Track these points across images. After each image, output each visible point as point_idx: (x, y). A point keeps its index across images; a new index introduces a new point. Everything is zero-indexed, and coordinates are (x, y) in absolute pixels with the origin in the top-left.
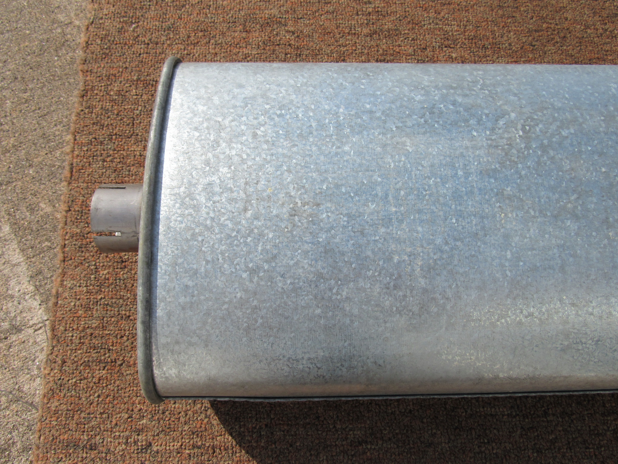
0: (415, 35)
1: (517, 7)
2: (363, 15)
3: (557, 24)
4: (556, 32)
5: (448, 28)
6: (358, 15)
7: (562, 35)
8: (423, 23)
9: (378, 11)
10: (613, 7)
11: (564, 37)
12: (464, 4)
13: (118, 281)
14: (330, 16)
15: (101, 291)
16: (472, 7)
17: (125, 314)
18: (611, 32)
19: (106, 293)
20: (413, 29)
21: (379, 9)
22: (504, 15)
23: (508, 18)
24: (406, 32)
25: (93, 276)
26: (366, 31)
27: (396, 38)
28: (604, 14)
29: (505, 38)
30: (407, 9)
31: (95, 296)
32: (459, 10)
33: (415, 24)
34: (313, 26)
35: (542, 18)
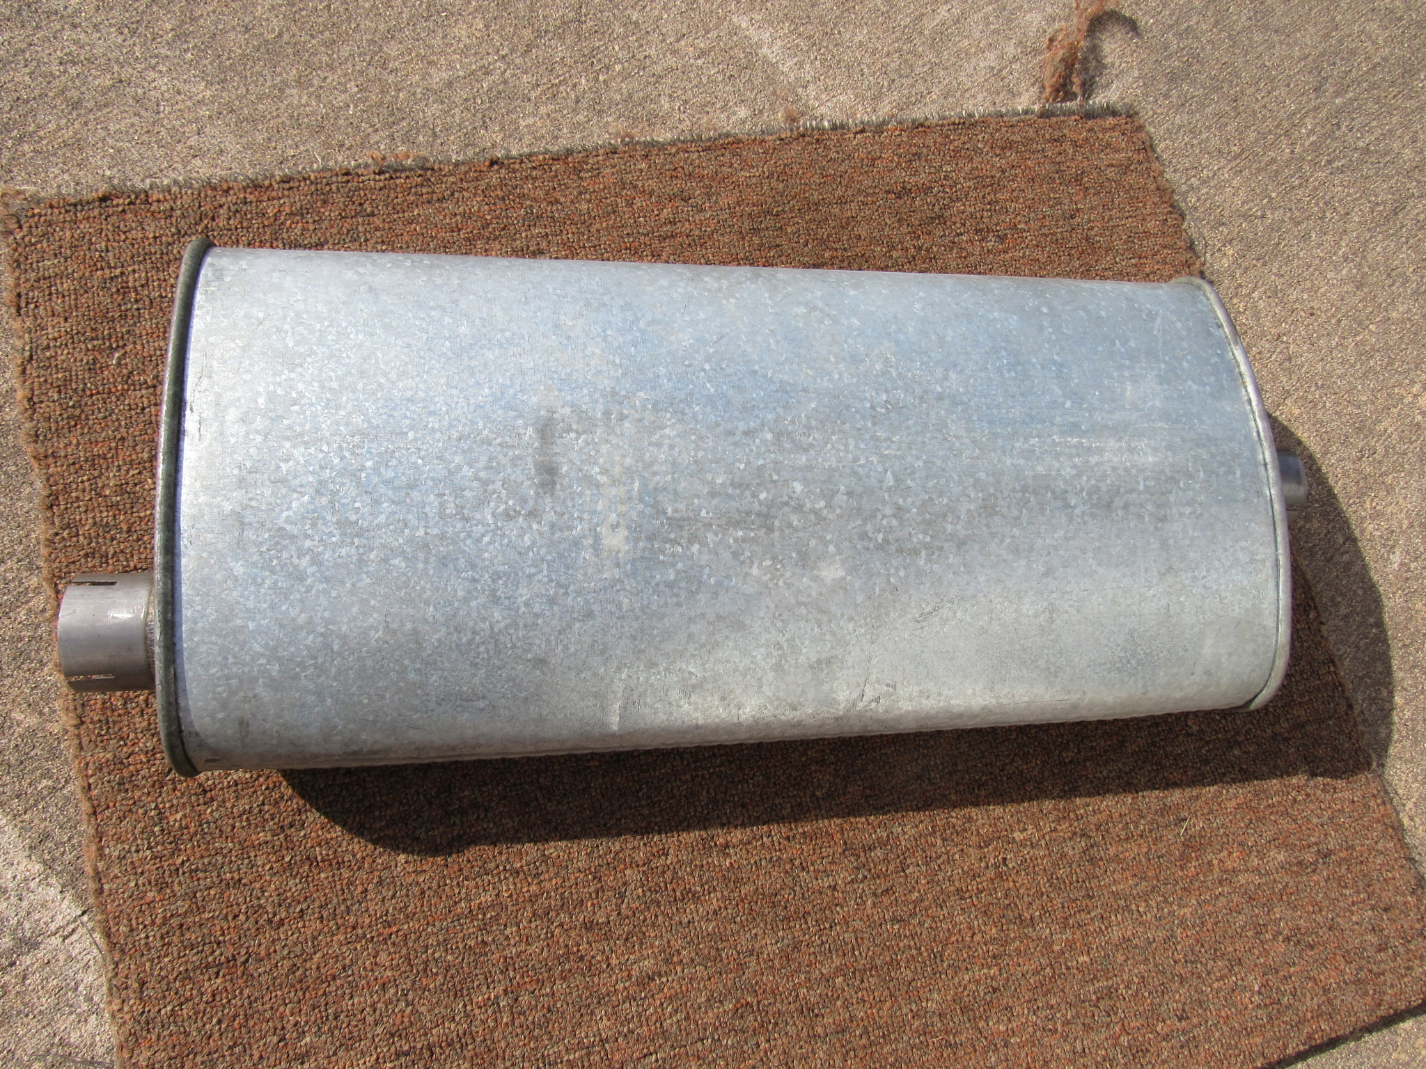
1: (781, 228)
3: (845, 250)
10: (926, 207)
12: (697, 232)
13: (205, 826)
15: (180, 850)
17: (232, 878)
18: (927, 250)
19: (188, 852)
22: (762, 245)
25: (156, 829)
31: (170, 862)
35: (822, 242)
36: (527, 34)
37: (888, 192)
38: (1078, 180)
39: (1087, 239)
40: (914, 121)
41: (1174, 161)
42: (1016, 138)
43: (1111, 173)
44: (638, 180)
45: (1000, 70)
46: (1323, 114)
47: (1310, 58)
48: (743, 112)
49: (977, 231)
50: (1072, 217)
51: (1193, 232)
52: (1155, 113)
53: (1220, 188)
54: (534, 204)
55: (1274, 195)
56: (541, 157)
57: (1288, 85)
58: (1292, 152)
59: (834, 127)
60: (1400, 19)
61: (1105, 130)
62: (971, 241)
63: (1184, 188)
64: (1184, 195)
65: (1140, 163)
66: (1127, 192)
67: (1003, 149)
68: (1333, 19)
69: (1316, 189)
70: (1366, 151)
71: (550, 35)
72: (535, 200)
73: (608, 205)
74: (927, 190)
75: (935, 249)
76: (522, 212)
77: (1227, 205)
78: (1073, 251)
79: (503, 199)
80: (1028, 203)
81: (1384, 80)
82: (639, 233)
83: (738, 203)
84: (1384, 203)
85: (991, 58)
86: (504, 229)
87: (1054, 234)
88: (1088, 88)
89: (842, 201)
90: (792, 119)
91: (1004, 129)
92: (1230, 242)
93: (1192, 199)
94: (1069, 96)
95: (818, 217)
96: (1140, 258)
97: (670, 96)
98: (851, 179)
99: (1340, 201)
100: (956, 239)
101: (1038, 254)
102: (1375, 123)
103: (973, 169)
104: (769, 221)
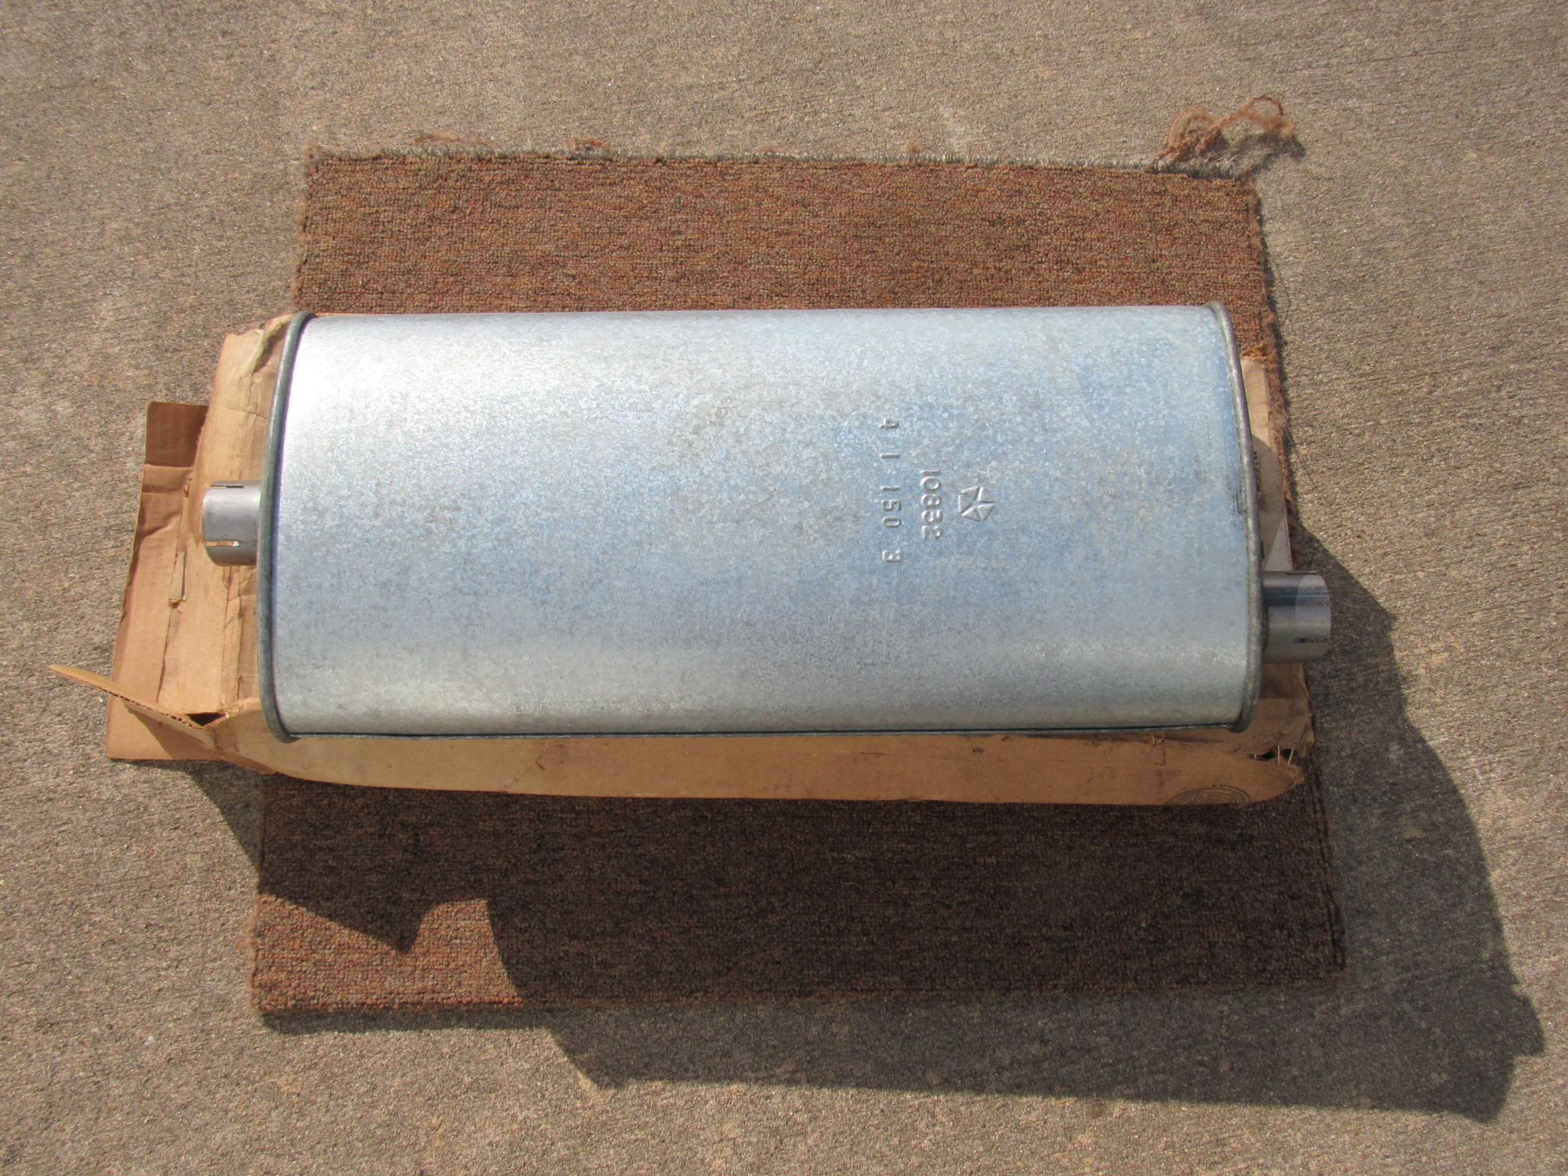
0: (737, 279)
1: (880, 238)
2: (669, 251)
5: (782, 269)
6: (662, 251)
8: (749, 261)
9: (689, 245)
12: (809, 233)
14: (624, 254)
16: (819, 238)
20: (735, 270)
21: (692, 243)
22: (861, 249)
23: (866, 253)
24: (725, 274)
26: (671, 274)
30: (729, 242)
32: (800, 242)
33: (739, 262)
34: (601, 268)
36: (768, 69)
37: (983, 219)
42: (1119, 187)
43: (1205, 228)
59: (952, 161)
61: (1209, 190)
65: (1237, 222)
66: (1216, 246)
67: (1102, 195)
71: (785, 75)
74: (1020, 222)
82: (761, 228)
83: (849, 214)
89: (940, 223)
91: (1108, 179)
95: (916, 233)
98: (953, 206)
103: (1069, 209)
104: (871, 231)
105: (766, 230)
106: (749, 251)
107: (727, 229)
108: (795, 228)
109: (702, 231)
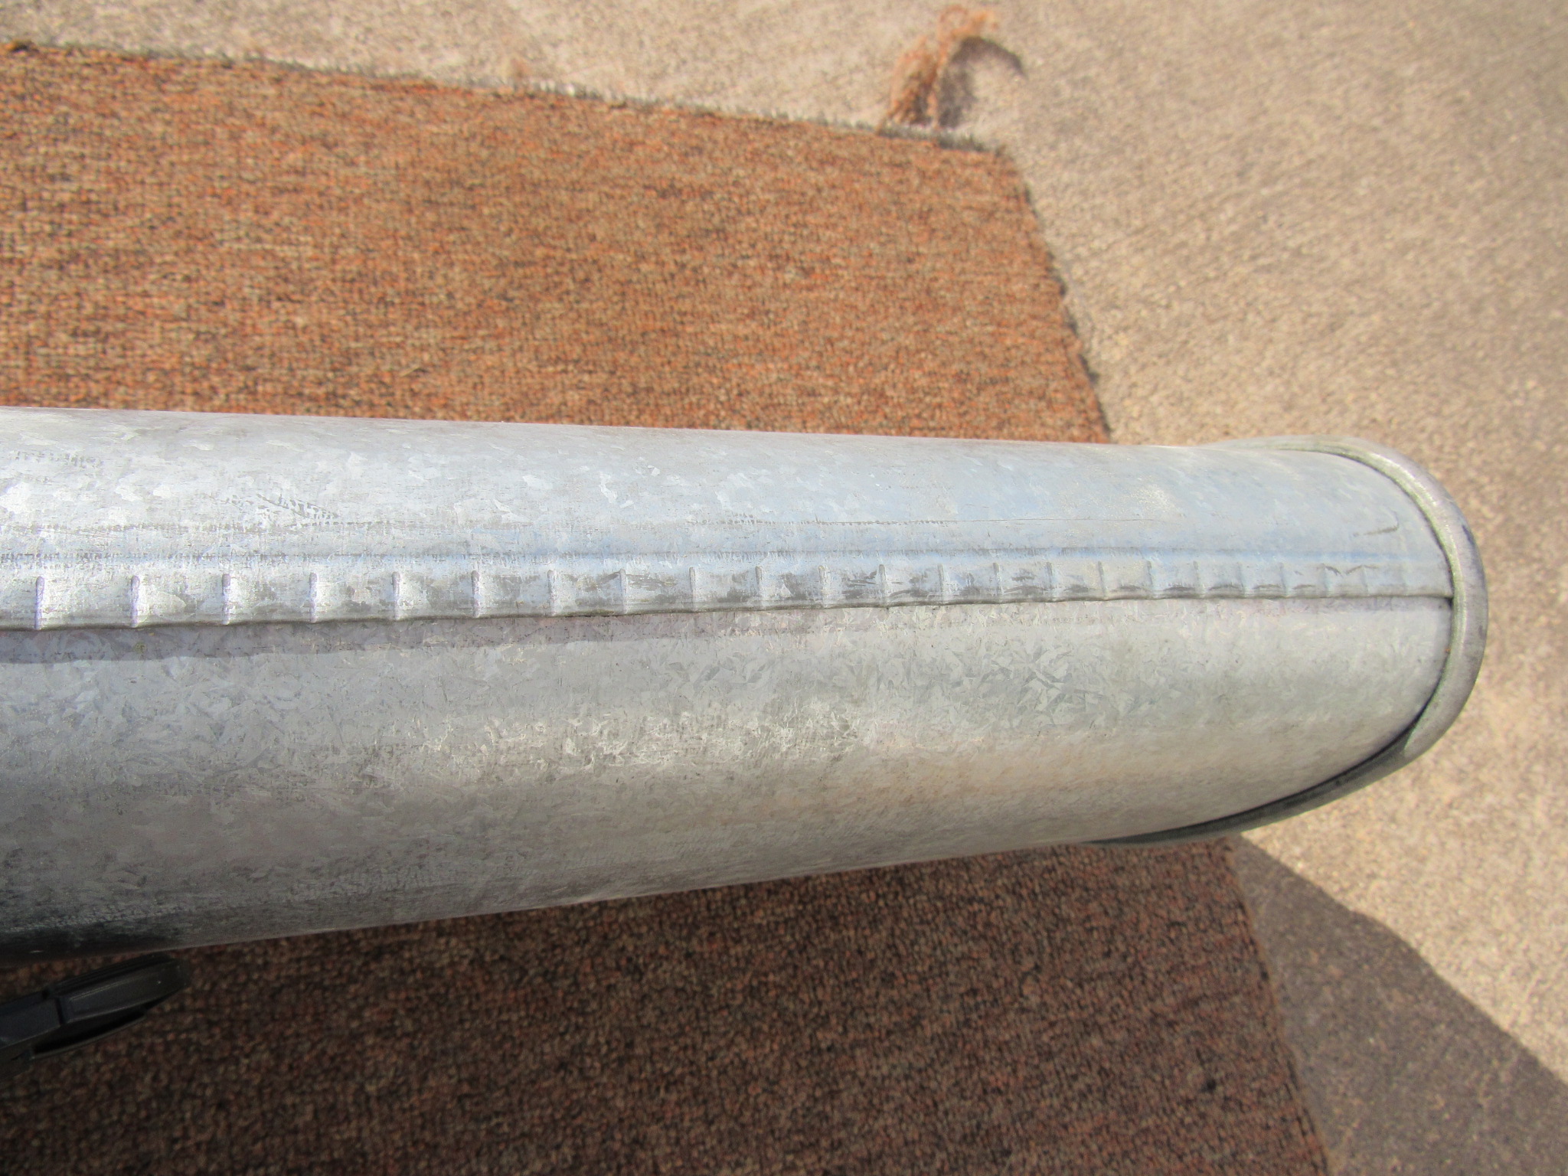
0: (193, 267)
1: (473, 207)
2: (41, 209)
3: (569, 250)
4: (565, 269)
5: (288, 252)
6: (24, 207)
7: (581, 275)
8: (218, 236)
9: (88, 202)
10: (700, 215)
11: (587, 280)
12: (338, 192)
16: (358, 200)
18: (695, 270)
20: (189, 251)
21: (94, 197)
22: (439, 224)
23: (450, 230)
24: (169, 258)
26: (46, 252)
27: (136, 273)
28: (682, 229)
29: (440, 280)
30: (176, 200)
32: (321, 207)
33: (198, 238)
35: (535, 234)
37: (646, 187)
38: (923, 217)
39: (928, 291)
40: (699, 108)
41: (1058, 223)
42: (844, 153)
43: (969, 217)
44: (257, 108)
45: (836, 78)
46: (1247, 202)
47: (1233, 140)
48: (454, 58)
49: (772, 257)
50: (910, 261)
51: (1077, 312)
52: (1036, 163)
53: (1115, 264)
54: (73, 112)
55: (1183, 283)
56: (103, 53)
57: (1205, 163)
58: (1208, 239)
59: (581, 96)
60: (1339, 118)
61: (964, 165)
62: (762, 269)
63: (1068, 256)
64: (1068, 265)
65: (1008, 211)
66: (988, 243)
67: (822, 163)
68: (1261, 103)
69: (1235, 285)
70: (1297, 253)
72: (76, 106)
73: (199, 133)
74: (705, 194)
75: (706, 270)
76: (50, 119)
77: (1123, 286)
78: (908, 304)
79: (22, 98)
80: (851, 234)
81: (1318, 179)
82: (240, 178)
83: (413, 164)
84: (1319, 315)
85: (826, 62)
86: (10, 137)
87: (883, 278)
88: (949, 118)
89: (575, 188)
90: (519, 74)
91: (826, 140)
92: (1125, 329)
93: (1078, 271)
94: (921, 119)
95: (535, 201)
96: (999, 325)
97: (347, 19)
98: (595, 162)
99: (1266, 304)
100: (740, 263)
101: (856, 299)
102: (1307, 224)
103: (776, 180)
104: (457, 195)
105: (252, 183)
106: (218, 218)
107: (171, 175)
108: (309, 181)
109: (117, 178)
